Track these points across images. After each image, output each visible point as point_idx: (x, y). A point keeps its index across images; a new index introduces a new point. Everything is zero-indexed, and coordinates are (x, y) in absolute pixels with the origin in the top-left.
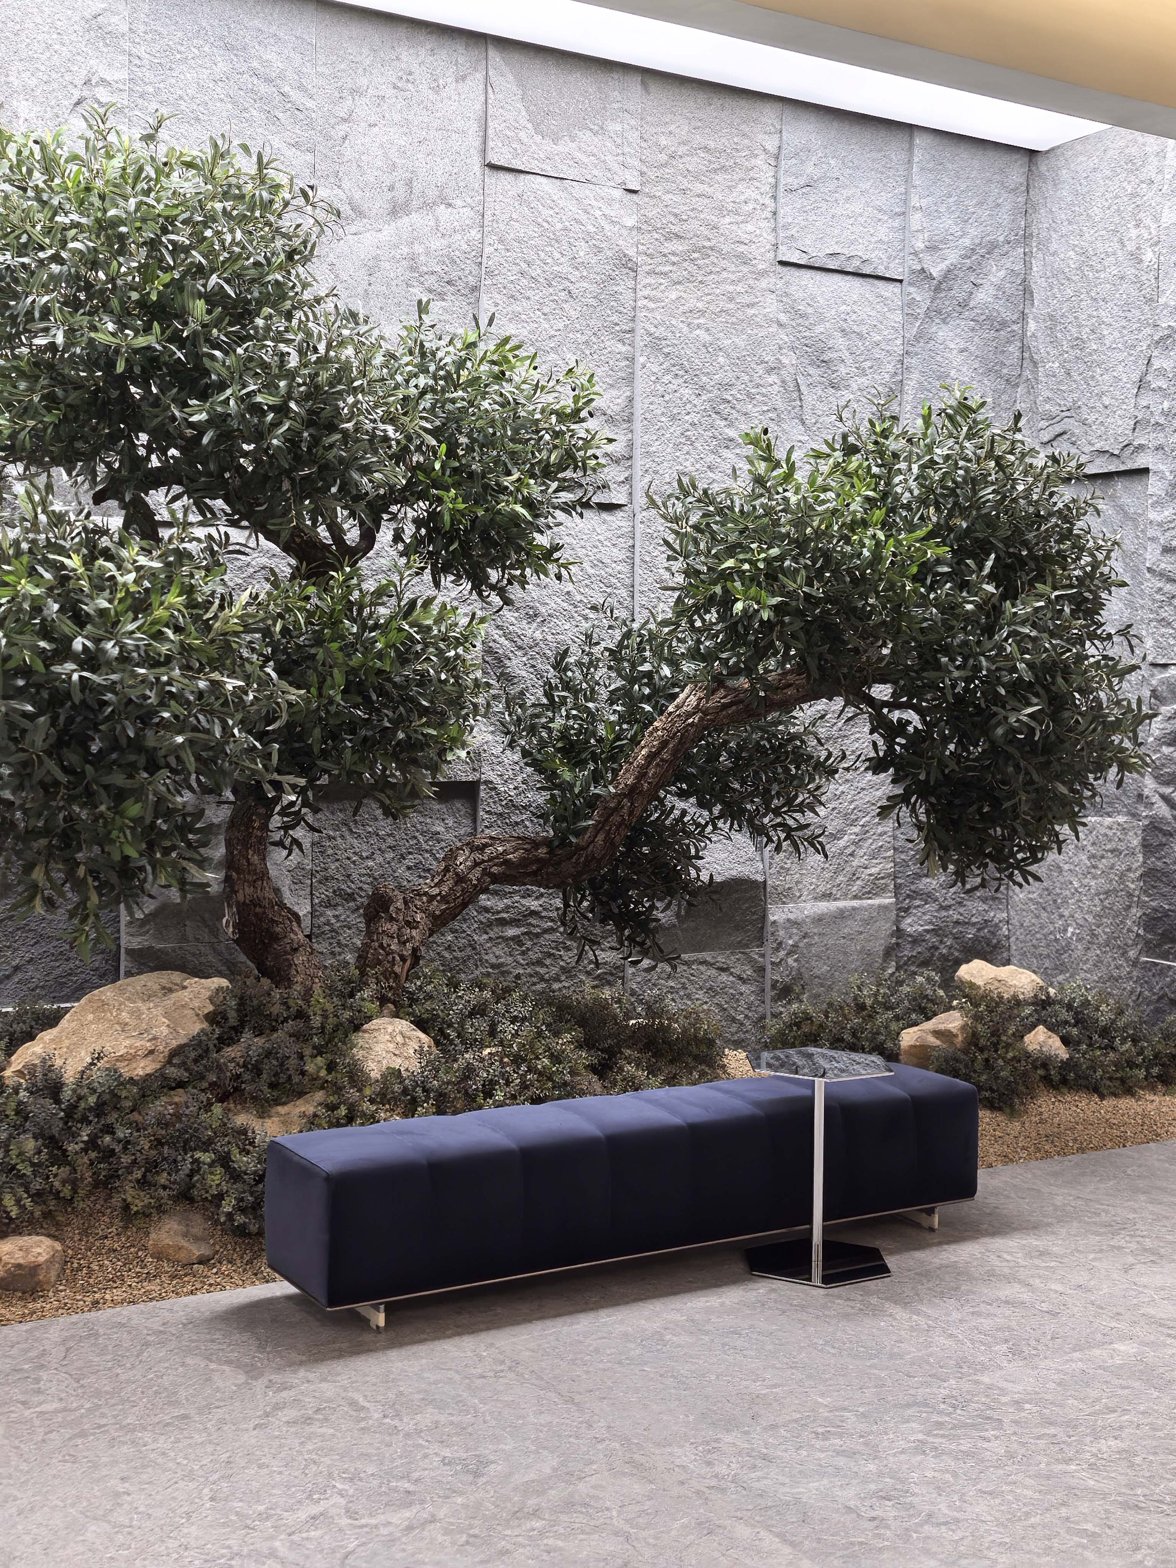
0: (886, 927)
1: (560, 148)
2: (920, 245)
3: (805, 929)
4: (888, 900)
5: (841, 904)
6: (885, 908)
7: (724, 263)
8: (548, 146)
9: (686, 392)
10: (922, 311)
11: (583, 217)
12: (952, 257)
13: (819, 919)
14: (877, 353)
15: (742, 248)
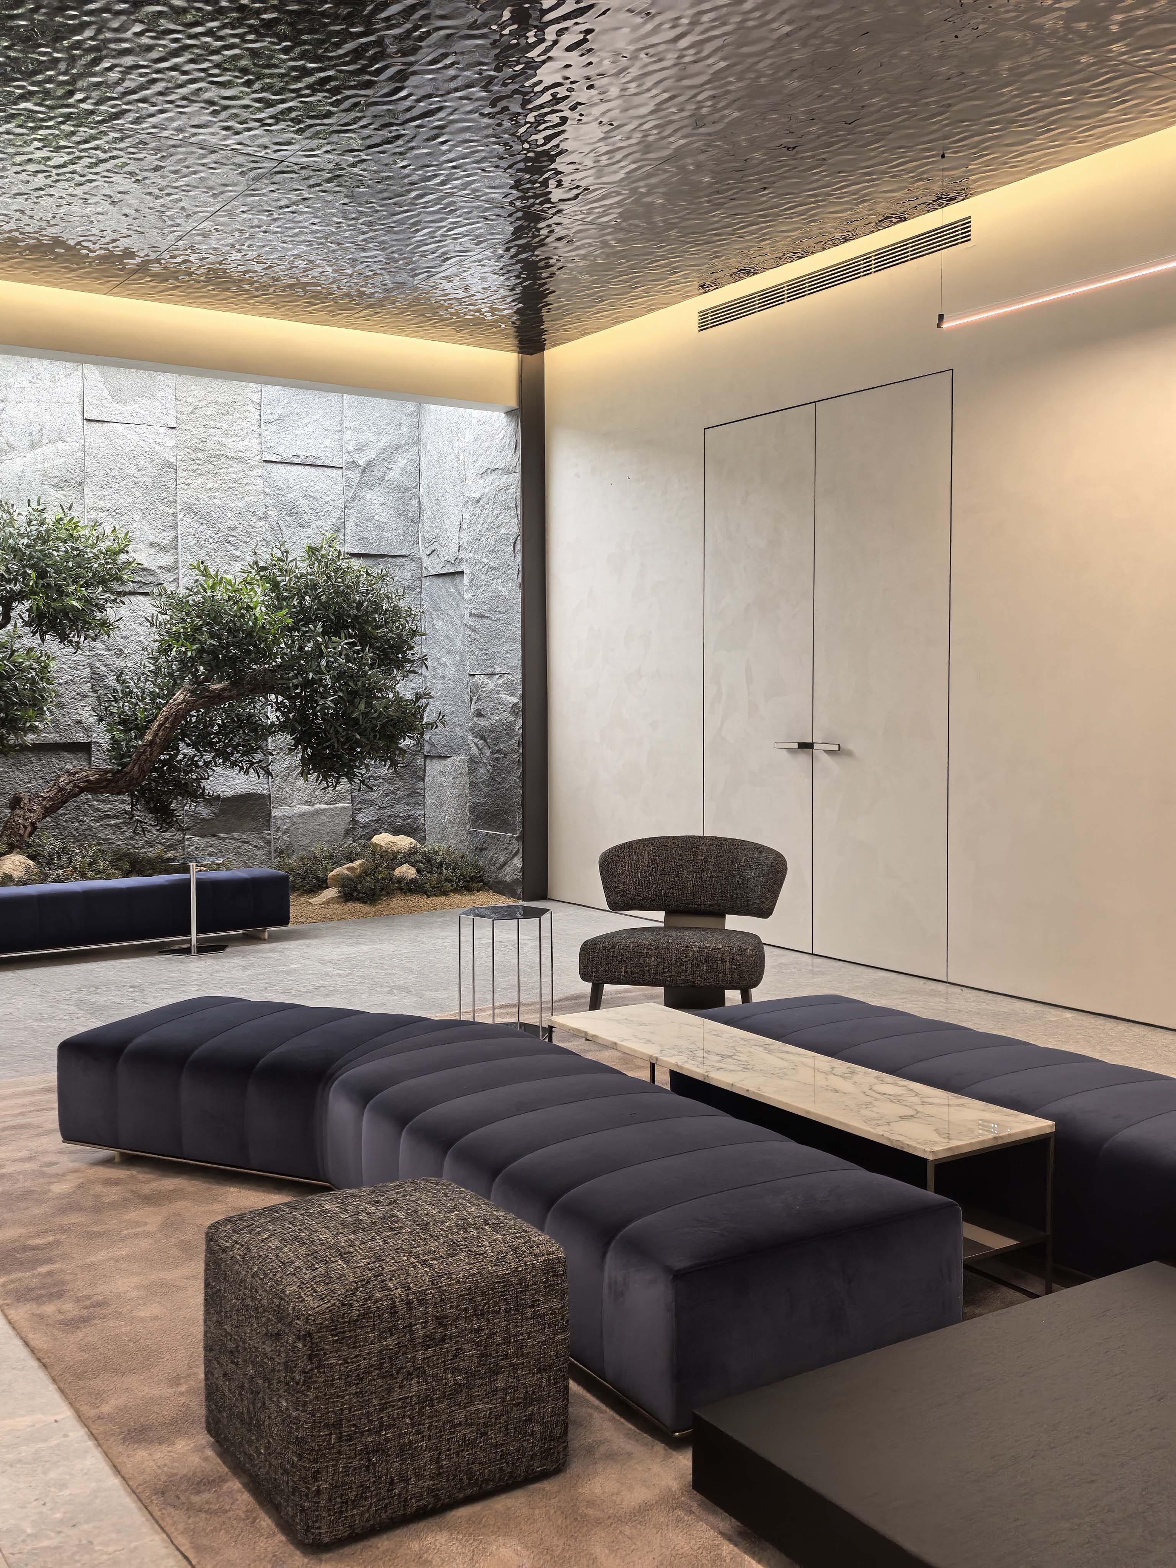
0: (346, 818)
1: (129, 408)
2: (351, 448)
3: (294, 820)
4: (347, 804)
5: (316, 807)
6: (345, 808)
7: (230, 463)
8: (120, 406)
9: (210, 532)
10: (355, 484)
11: (142, 443)
12: (372, 454)
13: (303, 815)
14: (327, 507)
15: (240, 454)
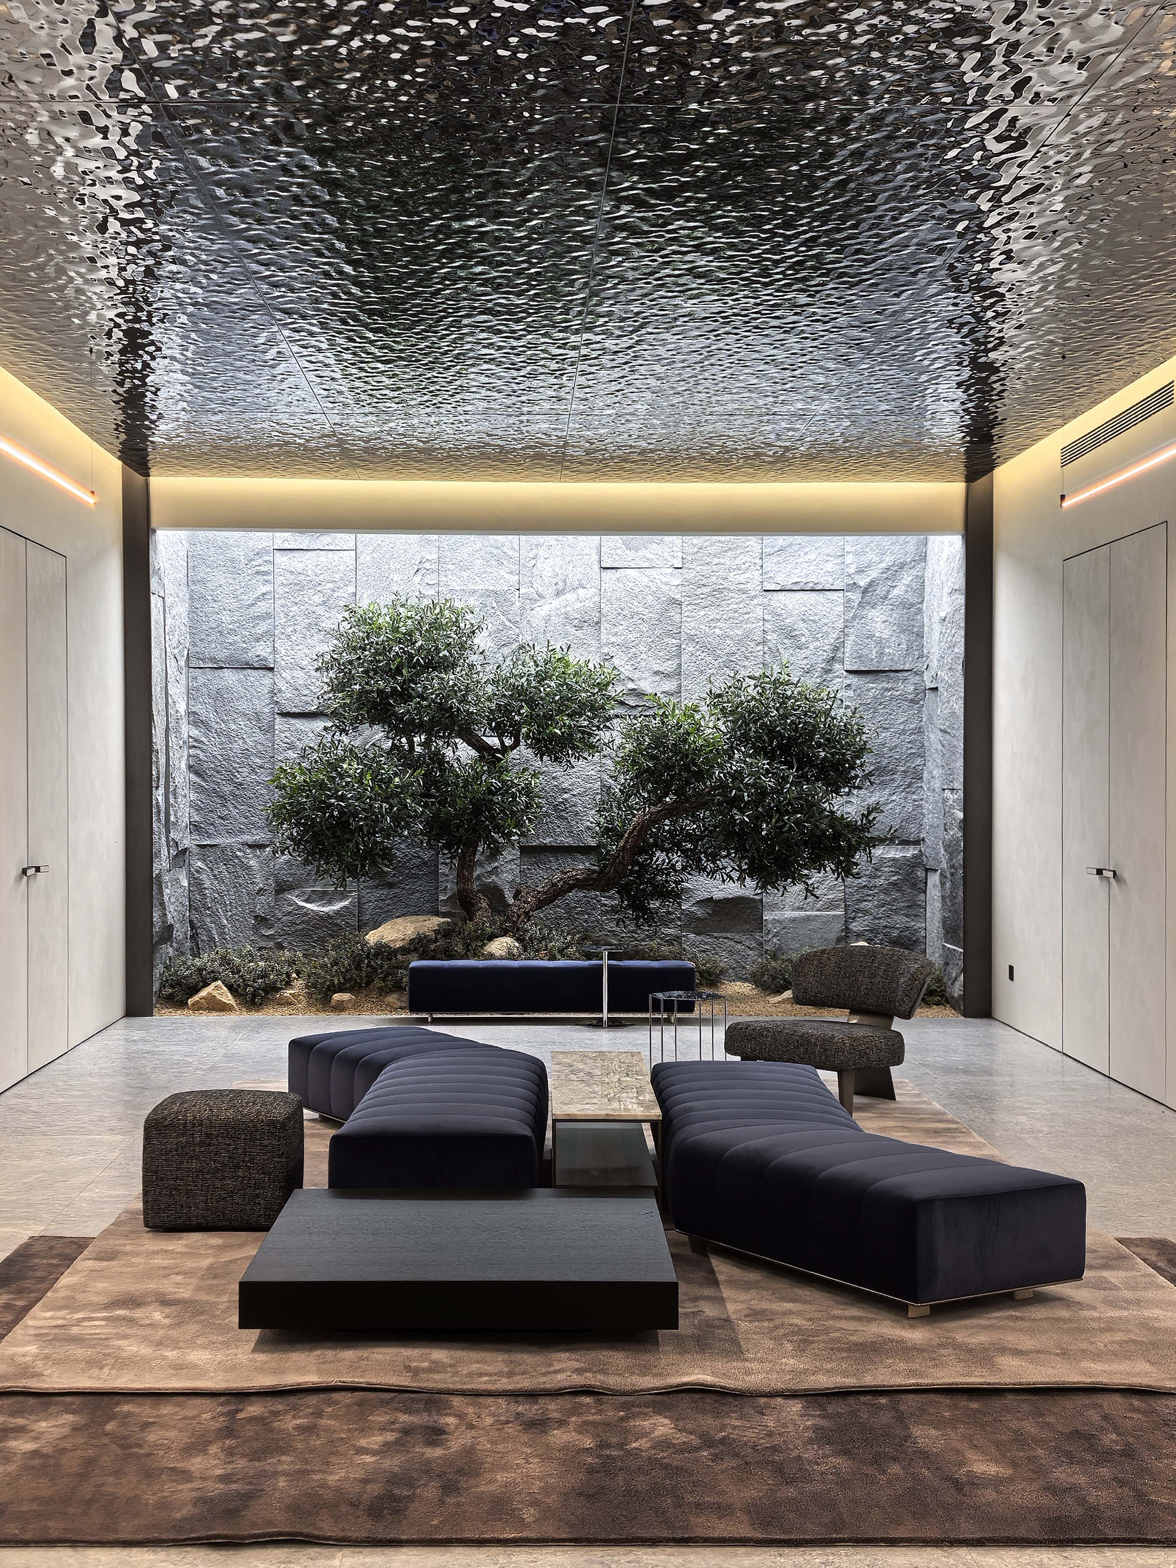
0: (838, 926)
1: (640, 553)
2: (852, 570)
3: (784, 924)
4: (840, 912)
5: (808, 913)
6: (838, 916)
7: (731, 595)
8: (631, 554)
9: (708, 659)
10: (856, 604)
11: (650, 584)
12: (874, 574)
13: (793, 920)
14: (825, 629)
15: (742, 586)
